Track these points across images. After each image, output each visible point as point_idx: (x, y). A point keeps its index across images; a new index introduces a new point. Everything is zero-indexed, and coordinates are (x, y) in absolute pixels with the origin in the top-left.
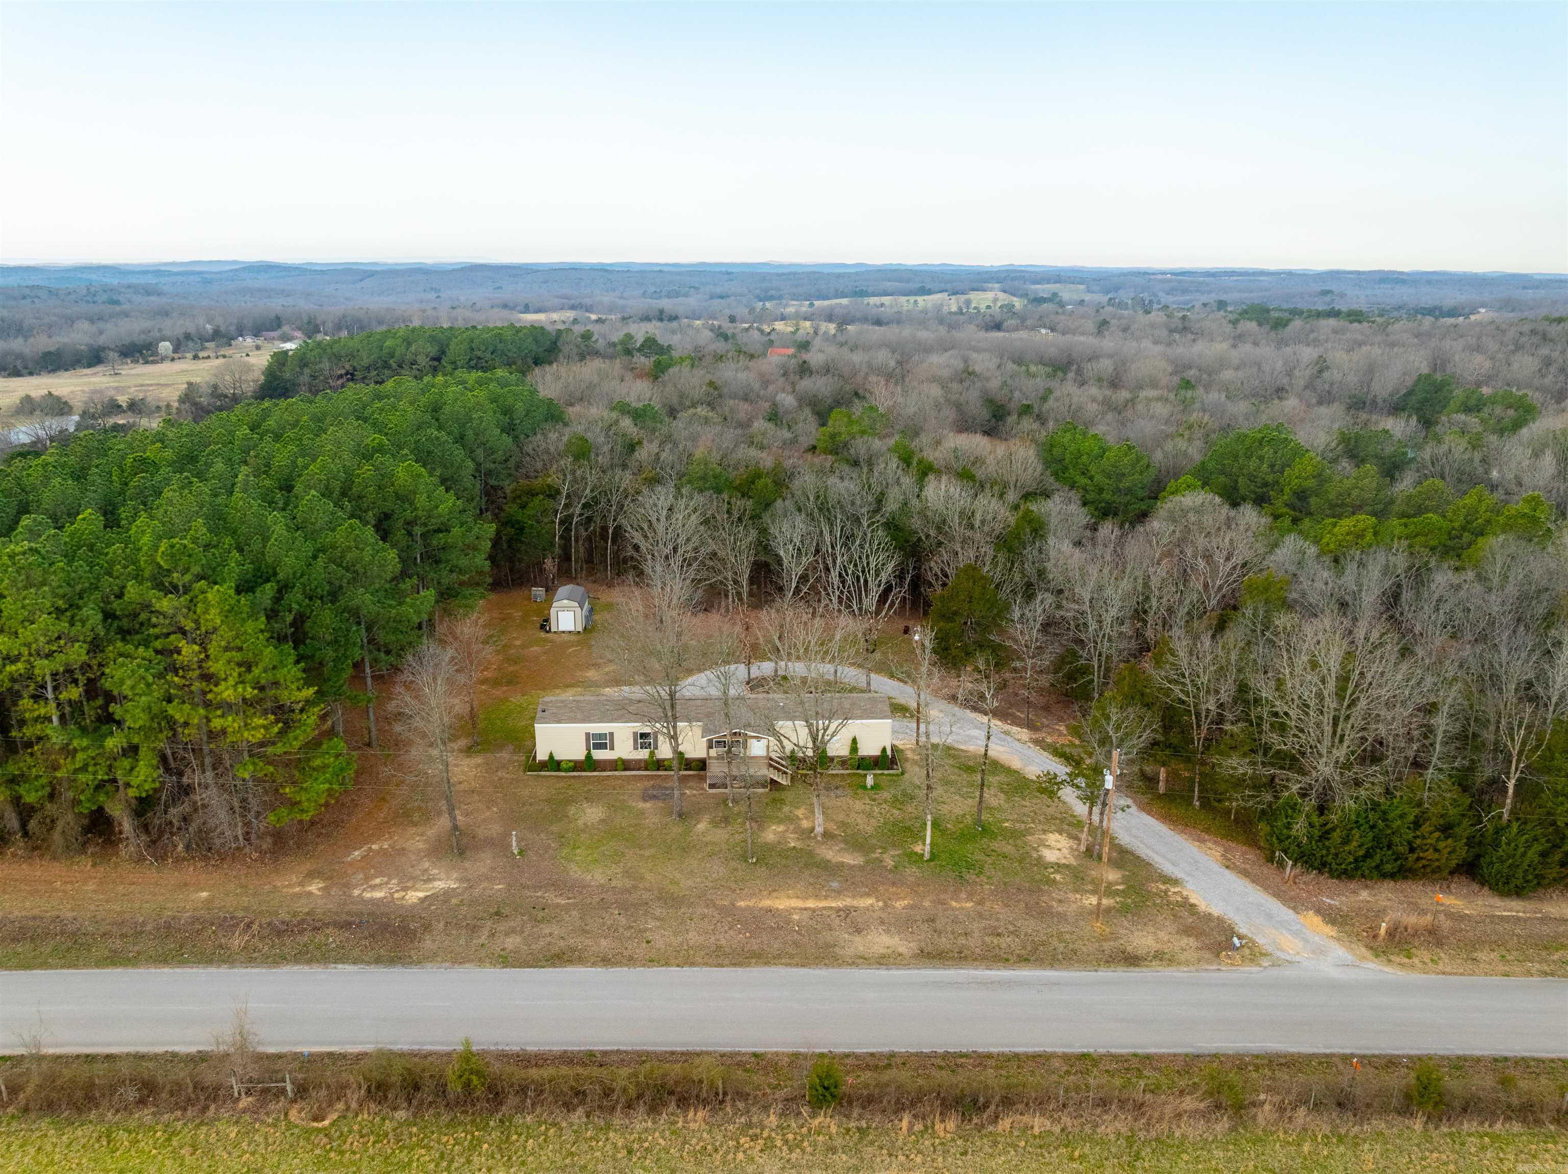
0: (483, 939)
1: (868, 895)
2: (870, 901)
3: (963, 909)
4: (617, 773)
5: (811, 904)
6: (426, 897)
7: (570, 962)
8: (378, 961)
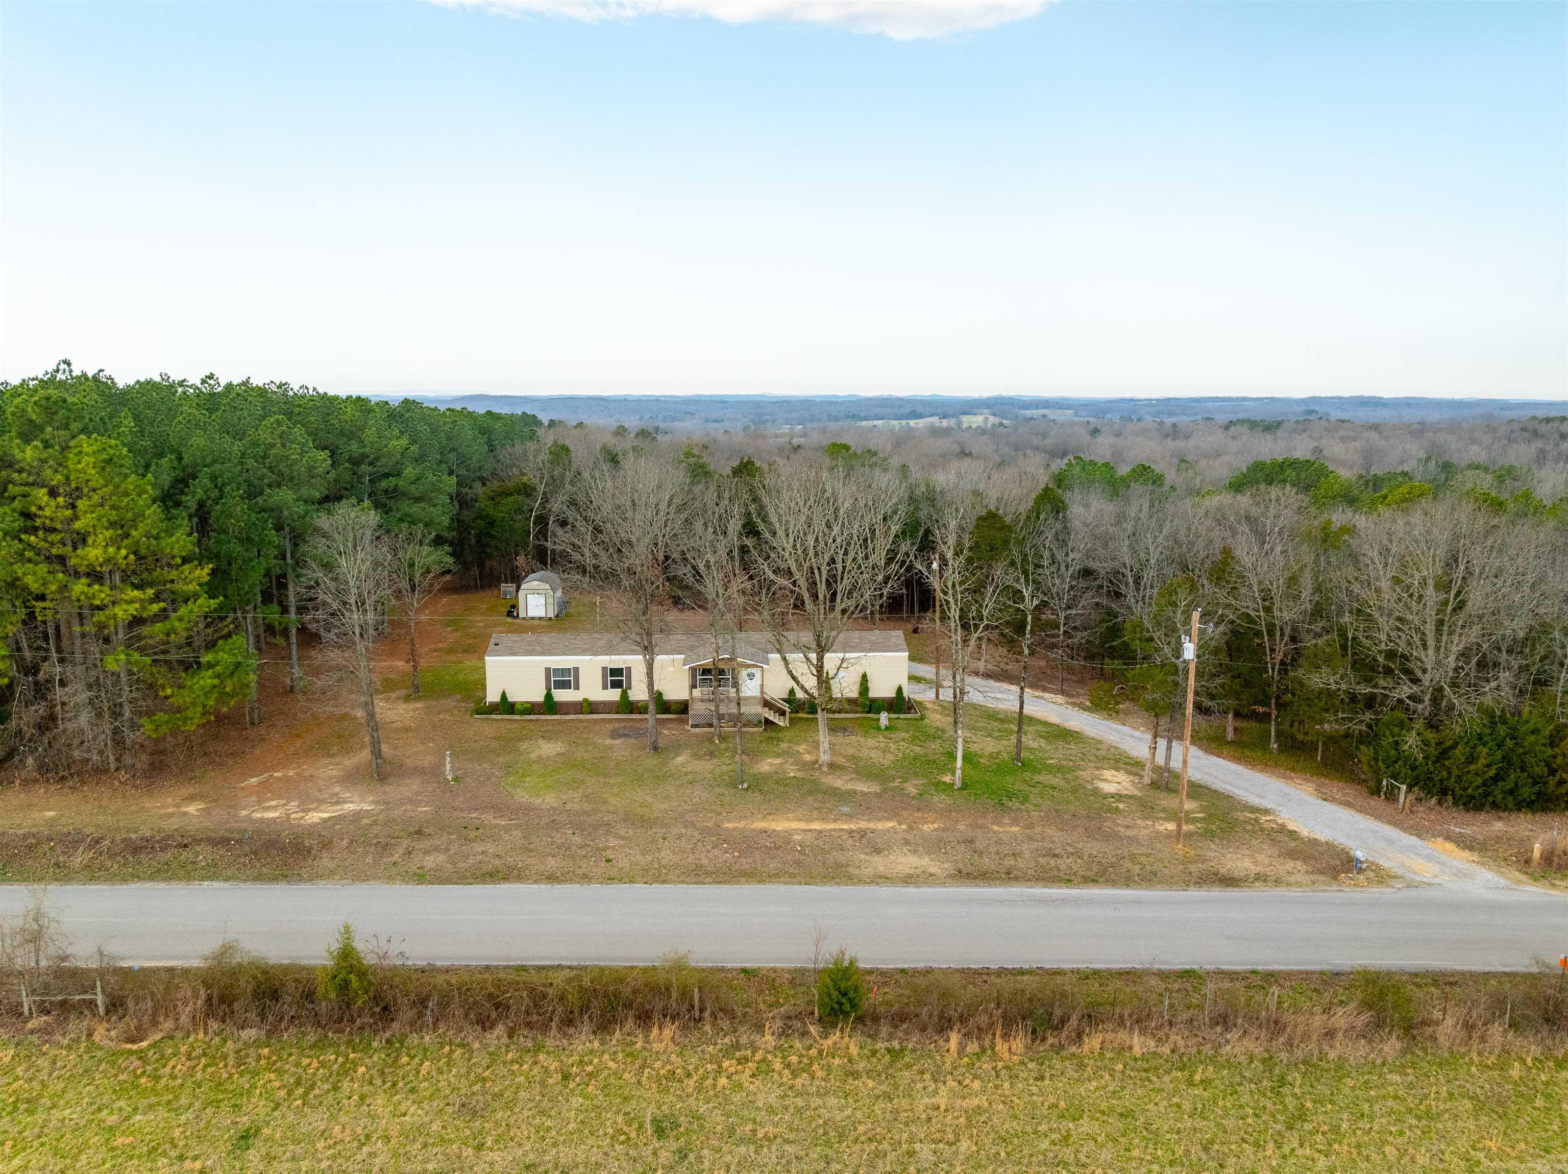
0: (396, 857)
1: (888, 819)
2: (890, 824)
3: (1007, 832)
4: (581, 717)
5: (816, 826)
6: (331, 818)
7: (506, 879)
8: (258, 878)
